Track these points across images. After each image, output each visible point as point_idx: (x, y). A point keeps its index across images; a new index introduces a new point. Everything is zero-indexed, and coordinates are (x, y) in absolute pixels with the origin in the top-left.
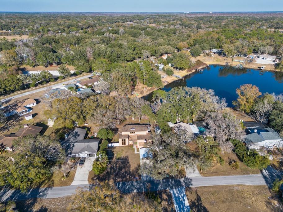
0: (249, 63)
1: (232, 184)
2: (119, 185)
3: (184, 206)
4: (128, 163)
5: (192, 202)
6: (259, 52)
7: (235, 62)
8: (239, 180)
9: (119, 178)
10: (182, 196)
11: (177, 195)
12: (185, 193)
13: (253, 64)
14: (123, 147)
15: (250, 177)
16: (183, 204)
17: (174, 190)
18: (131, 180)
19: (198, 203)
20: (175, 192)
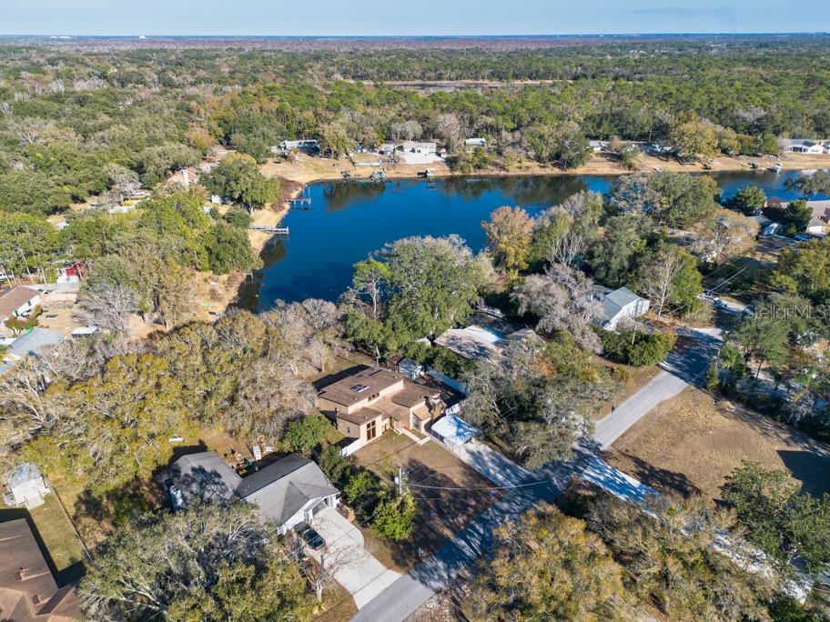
0: (394, 166)
1: (650, 409)
2: (477, 532)
3: (635, 489)
4: (433, 472)
5: (638, 474)
6: (393, 136)
7: (362, 167)
8: (651, 397)
9: (457, 516)
10: (611, 475)
11: (602, 478)
12: (609, 467)
13: (402, 166)
14: (374, 446)
15: (657, 383)
16: (630, 486)
17: (585, 471)
18: (487, 505)
19: (647, 469)
20: (592, 474)
